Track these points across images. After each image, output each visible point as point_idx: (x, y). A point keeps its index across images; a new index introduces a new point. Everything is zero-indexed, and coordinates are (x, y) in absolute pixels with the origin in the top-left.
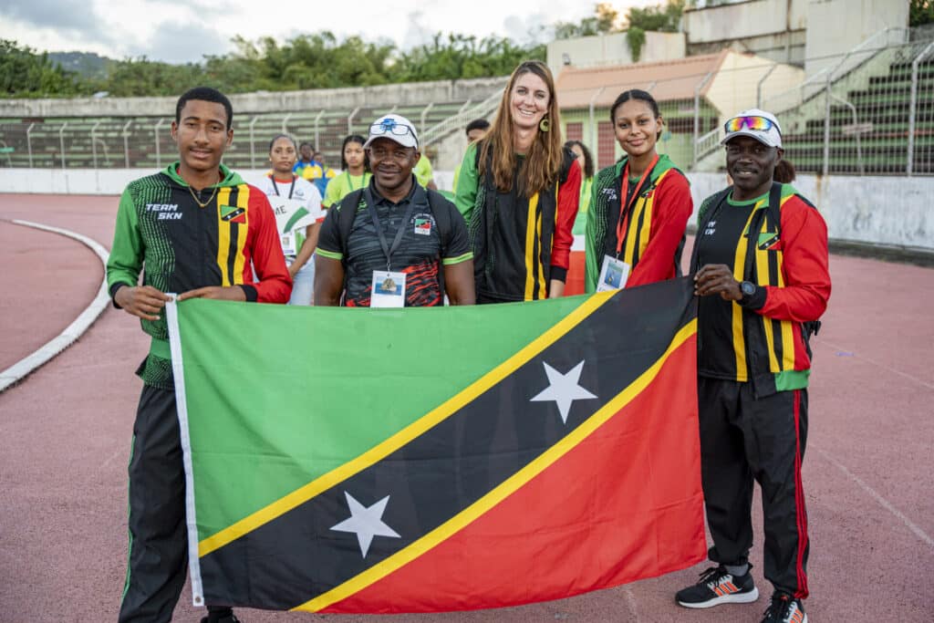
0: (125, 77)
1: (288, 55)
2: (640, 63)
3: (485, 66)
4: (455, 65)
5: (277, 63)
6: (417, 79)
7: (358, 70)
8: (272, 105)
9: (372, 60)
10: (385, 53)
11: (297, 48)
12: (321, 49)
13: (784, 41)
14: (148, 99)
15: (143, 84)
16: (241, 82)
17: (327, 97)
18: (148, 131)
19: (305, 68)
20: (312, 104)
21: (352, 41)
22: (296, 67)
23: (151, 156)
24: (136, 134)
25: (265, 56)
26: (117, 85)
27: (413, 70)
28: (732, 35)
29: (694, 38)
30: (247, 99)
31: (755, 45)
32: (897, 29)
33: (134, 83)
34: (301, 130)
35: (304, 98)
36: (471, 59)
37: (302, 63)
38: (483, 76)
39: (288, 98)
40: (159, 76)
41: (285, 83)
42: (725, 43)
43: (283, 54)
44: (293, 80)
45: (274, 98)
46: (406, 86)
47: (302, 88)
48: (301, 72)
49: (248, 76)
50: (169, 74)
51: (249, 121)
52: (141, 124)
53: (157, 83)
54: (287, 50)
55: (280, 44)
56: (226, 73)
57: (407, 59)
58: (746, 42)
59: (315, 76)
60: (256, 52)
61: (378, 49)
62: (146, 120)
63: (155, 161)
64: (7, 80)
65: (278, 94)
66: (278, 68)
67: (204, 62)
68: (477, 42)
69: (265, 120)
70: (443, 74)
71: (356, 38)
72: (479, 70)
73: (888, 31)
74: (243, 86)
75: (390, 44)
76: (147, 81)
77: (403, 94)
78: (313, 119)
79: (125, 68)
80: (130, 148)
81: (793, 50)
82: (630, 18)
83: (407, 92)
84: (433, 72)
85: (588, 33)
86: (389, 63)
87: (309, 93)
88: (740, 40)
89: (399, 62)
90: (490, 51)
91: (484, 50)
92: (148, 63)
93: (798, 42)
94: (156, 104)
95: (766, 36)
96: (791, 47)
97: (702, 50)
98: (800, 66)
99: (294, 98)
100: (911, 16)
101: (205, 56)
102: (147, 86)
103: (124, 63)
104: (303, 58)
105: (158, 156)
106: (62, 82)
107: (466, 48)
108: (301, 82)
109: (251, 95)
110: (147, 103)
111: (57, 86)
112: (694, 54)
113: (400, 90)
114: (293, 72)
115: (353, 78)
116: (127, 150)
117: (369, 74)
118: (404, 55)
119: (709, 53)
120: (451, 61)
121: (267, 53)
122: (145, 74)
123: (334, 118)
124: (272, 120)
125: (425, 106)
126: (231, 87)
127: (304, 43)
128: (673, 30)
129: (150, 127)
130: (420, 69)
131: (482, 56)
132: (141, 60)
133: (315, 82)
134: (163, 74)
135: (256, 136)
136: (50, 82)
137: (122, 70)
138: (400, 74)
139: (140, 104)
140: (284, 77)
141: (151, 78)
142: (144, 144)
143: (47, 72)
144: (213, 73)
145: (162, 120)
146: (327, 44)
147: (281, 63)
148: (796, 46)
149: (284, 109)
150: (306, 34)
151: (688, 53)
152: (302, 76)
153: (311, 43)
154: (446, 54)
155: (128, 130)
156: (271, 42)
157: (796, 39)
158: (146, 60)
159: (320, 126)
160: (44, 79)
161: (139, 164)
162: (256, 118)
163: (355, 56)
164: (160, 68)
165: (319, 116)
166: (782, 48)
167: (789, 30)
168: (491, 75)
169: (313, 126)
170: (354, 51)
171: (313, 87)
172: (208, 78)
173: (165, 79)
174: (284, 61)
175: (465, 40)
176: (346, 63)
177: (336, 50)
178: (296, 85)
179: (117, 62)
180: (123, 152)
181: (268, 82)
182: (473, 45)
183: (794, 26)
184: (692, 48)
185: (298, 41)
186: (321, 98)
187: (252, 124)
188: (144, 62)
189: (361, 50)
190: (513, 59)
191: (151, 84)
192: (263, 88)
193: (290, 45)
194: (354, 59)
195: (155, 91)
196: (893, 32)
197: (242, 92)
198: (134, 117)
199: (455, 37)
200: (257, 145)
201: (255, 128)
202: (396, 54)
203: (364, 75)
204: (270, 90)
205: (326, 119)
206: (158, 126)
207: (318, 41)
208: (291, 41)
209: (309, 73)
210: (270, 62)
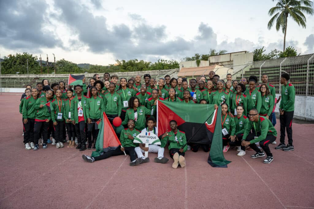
1: (127, 64)
2: (199, 67)
3: (169, 67)
4: (162, 66)
6: (154, 70)
9: (146, 65)
10: (149, 64)
13: (230, 63)
15: (96, 70)
19: (131, 67)
22: (129, 67)
27: (153, 67)
28: (219, 62)
29: (211, 62)
31: (224, 64)
32: (251, 61)
33: (94, 70)
36: (166, 65)
37: (131, 66)
38: (169, 69)
41: (127, 70)
42: (217, 63)
50: (102, 68)
53: (99, 70)
54: (127, 63)
55: (126, 61)
56: (113, 68)
57: (153, 65)
58: (222, 63)
60: (121, 63)
61: (147, 63)
64: (68, 70)
67: (109, 66)
68: (167, 61)
70: (160, 69)
71: (142, 61)
72: (168, 68)
75: (150, 62)
79: (93, 67)
81: (231, 65)
84: (157, 68)
88: (221, 62)
90: (170, 64)
91: (169, 63)
92: (98, 66)
95: (226, 62)
97: (213, 64)
98: (232, 68)
100: (254, 59)
101: (109, 64)
103: (92, 65)
106: (79, 70)
107: (164, 63)
111: (78, 71)
112: (211, 65)
114: (129, 68)
115: (141, 69)
120: (161, 66)
121: (123, 64)
125: (157, 75)
127: (131, 62)
128: (207, 60)
130: (155, 67)
131: (168, 65)
132: (96, 65)
133: (133, 70)
136: (77, 70)
138: (151, 68)
140: (126, 69)
141: (98, 69)
143: (76, 68)
146: (136, 62)
149: (127, 76)
150: (132, 59)
151: (210, 65)
153: (133, 62)
154: (161, 64)
156: (124, 61)
157: (232, 63)
160: (76, 69)
164: (100, 67)
166: (229, 65)
167: (230, 61)
168: (170, 69)
170: (142, 63)
172: (110, 69)
174: (126, 65)
176: (140, 66)
177: (138, 63)
178: (129, 71)
181: (123, 70)
182: (166, 62)
183: (232, 60)
184: (211, 64)
185: (130, 61)
190: (175, 65)
194: (142, 65)
199: (162, 60)
202: (151, 64)
203: (144, 69)
204: (124, 72)
208: (128, 61)
209: (132, 68)
210: (124, 66)
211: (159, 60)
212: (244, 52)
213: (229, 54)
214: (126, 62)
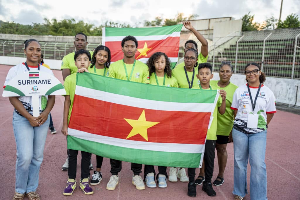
0: (6, 27)
5: (56, 27)
7: (82, 31)
8: (53, 40)
9: (87, 28)
10: (91, 26)
11: (63, 23)
12: (71, 24)
13: (208, 32)
14: (13, 35)
15: (12, 30)
16: (44, 32)
17: (70, 38)
18: (12, 45)
19: (66, 29)
20: (65, 40)
21: (81, 22)
22: (62, 29)
23: (12, 53)
24: (8, 46)
25: (53, 25)
26: (4, 30)
30: (45, 37)
32: (238, 32)
33: (9, 30)
34: (61, 48)
35: (63, 38)
37: (64, 27)
39: (58, 38)
40: (17, 28)
43: (59, 24)
44: (61, 33)
45: (53, 38)
46: (95, 37)
47: (64, 35)
48: (64, 30)
49: (47, 30)
50: (21, 28)
51: (44, 44)
52: (10, 42)
53: (17, 30)
54: (60, 24)
56: (39, 29)
57: (97, 29)
59: (68, 32)
60: (50, 23)
61: (88, 25)
62: (12, 41)
63: (13, 54)
65: (55, 36)
66: (56, 29)
67: (33, 25)
69: (50, 44)
73: (236, 32)
74: (45, 33)
75: (92, 24)
76: (13, 29)
77: (94, 39)
78: (64, 45)
79: (7, 25)
80: (5, 49)
81: (210, 35)
82: (165, 22)
83: (95, 39)
85: (153, 25)
86: (92, 29)
87: (65, 37)
89: (95, 30)
92: (14, 24)
93: (212, 33)
94: (15, 37)
95: (202, 30)
96: (209, 34)
98: (212, 40)
99: (60, 38)
100: (242, 28)
101: (33, 23)
102: (14, 31)
103: (6, 23)
104: (65, 26)
105: (14, 53)
107: (114, 26)
108: (63, 33)
109: (46, 36)
110: (12, 36)
113: (93, 38)
116: (4, 50)
117: (85, 32)
118: (96, 28)
119: (186, 34)
122: (13, 27)
123: (72, 45)
124: (52, 44)
126: (41, 33)
127: (66, 22)
129: (12, 44)
132: (12, 22)
133: (68, 33)
134: (19, 28)
135: (46, 49)
137: (6, 25)
138: (94, 33)
139: (10, 36)
140: (58, 31)
141: (15, 28)
142: (10, 49)
144: (36, 29)
145: (16, 42)
146: (73, 22)
147: (57, 27)
148: (211, 34)
149: (56, 41)
150: (67, 19)
152: (64, 31)
153: (68, 22)
155: (5, 44)
156: (55, 20)
157: (211, 32)
158: (14, 23)
159: (66, 47)
161: (8, 55)
162: (47, 43)
163: (81, 27)
164: (18, 25)
165: (66, 44)
166: (207, 34)
167: (209, 29)
169: (64, 47)
170: (81, 25)
171: (67, 35)
172: (34, 30)
173: (19, 29)
175: (115, 24)
176: (78, 29)
177: (75, 24)
178: (62, 34)
179: (4, 22)
180: (3, 51)
181: (53, 33)
182: (117, 26)
183: (211, 28)
185: (64, 21)
186: (68, 39)
187: (45, 45)
188: (13, 23)
189: (83, 25)
191: (15, 30)
192: (51, 34)
193: (61, 22)
194: (81, 28)
195: (16, 33)
196: (237, 33)
197: (44, 35)
198: (8, 40)
199: (112, 23)
200: (46, 51)
201: (46, 46)
202: (93, 27)
204: (53, 35)
205: (69, 45)
206: (15, 43)
207: (70, 21)
208: (61, 21)
209: (66, 31)
210: (54, 26)
211: (107, 22)
212: (229, 19)
213: (208, 20)
214: (58, 22)
